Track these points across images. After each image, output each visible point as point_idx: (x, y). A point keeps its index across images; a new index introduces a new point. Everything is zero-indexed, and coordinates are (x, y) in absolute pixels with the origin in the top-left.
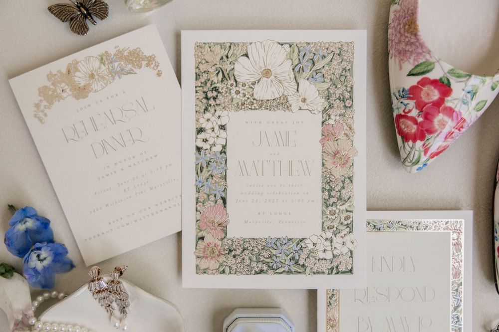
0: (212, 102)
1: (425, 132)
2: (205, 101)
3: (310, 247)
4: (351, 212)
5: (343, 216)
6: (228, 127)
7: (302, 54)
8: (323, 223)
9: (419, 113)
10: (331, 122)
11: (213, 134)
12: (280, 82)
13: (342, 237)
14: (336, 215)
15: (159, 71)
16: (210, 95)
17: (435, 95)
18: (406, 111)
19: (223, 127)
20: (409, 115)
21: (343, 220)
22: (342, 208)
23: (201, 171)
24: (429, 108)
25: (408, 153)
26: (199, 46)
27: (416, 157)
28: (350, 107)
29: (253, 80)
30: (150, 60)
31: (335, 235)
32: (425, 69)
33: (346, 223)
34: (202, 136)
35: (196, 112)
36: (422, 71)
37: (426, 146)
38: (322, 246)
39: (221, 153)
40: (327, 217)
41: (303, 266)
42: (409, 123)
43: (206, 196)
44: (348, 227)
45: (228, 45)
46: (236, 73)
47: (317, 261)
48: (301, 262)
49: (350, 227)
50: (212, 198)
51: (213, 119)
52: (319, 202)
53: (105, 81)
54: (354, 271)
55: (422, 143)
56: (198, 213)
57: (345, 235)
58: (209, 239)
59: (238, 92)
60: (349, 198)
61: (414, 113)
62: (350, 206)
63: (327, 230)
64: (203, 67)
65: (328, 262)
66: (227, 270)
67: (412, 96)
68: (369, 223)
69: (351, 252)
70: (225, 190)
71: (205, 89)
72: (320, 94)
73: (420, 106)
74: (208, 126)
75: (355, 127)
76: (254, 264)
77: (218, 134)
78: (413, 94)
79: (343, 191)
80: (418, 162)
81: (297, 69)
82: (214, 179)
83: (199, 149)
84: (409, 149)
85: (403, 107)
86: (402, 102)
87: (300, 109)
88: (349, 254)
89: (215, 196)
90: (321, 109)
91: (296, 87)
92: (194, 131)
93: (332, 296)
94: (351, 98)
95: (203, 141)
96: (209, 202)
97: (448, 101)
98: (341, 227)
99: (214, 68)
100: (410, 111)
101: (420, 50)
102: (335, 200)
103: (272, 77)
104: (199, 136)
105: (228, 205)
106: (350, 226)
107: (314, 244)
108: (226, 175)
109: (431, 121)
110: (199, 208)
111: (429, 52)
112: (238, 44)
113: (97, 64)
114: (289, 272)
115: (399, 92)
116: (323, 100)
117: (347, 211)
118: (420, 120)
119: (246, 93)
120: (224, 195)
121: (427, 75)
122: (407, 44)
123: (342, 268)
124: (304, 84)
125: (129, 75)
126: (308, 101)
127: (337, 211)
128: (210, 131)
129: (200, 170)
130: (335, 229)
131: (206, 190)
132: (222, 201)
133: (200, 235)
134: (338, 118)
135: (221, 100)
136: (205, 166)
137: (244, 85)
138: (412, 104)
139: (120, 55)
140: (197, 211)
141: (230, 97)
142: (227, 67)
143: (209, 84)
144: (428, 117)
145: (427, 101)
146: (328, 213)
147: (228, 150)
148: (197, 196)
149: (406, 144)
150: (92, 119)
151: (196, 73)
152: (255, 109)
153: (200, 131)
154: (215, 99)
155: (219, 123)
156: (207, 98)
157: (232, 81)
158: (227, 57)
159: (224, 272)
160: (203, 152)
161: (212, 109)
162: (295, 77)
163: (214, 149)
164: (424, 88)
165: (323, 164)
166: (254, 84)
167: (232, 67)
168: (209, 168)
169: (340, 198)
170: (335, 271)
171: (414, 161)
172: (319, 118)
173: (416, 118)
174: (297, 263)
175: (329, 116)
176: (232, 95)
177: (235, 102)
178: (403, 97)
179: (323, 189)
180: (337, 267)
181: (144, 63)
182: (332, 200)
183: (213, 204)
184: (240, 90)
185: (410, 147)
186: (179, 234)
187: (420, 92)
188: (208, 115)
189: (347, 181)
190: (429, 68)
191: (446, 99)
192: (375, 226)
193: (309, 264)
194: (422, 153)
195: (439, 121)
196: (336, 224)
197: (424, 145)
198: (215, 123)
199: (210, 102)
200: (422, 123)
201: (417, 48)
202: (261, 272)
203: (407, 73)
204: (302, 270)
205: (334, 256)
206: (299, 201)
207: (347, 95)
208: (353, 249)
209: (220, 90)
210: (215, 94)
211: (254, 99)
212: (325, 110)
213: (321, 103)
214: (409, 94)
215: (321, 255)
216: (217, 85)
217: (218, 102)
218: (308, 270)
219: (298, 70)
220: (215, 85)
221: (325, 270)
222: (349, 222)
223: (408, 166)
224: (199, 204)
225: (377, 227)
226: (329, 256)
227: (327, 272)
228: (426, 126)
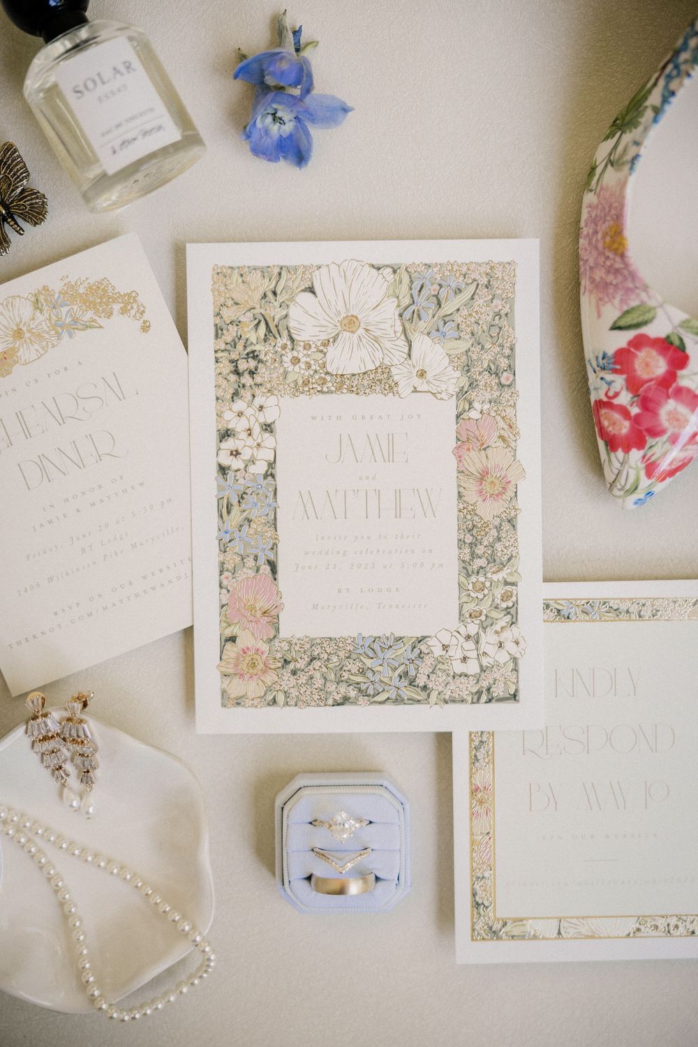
0: (247, 379)
1: (645, 433)
2: (233, 378)
3: (438, 651)
4: (513, 584)
5: (498, 592)
6: (277, 427)
7: (417, 285)
8: (461, 608)
9: (632, 398)
10: (474, 414)
11: (250, 441)
12: (376, 339)
13: (497, 632)
14: (486, 591)
15: (145, 322)
16: (242, 366)
17: (660, 366)
18: (611, 394)
19: (268, 428)
20: (616, 401)
21: (498, 601)
22: (495, 577)
23: (229, 512)
24: (649, 388)
25: (616, 472)
26: (221, 274)
27: (632, 480)
28: (509, 386)
29: (324, 337)
30: (129, 302)
31: (484, 629)
32: (640, 319)
33: (504, 605)
34: (230, 444)
35: (217, 399)
36: (635, 322)
37: (649, 459)
38: (459, 650)
39: (266, 476)
40: (469, 595)
41: (425, 688)
42: (617, 416)
43: (238, 559)
44: (509, 613)
45: (276, 271)
46: (292, 324)
47: (450, 679)
48: (421, 681)
49: (512, 613)
50: (250, 562)
51: (249, 412)
52: (455, 566)
53: (44, 344)
54: (521, 696)
55: (642, 453)
56: (224, 591)
57: (502, 628)
58: (245, 640)
59: (295, 361)
60: (509, 559)
61: (624, 398)
62: (511, 574)
63: (469, 620)
64: (228, 314)
65: (472, 681)
66: (281, 698)
67: (618, 367)
68: (548, 606)
69: (515, 660)
70: (274, 547)
71: (234, 356)
72: (451, 361)
73: (634, 385)
74: (239, 425)
75: (521, 424)
76: (331, 687)
77: (259, 441)
78: (621, 364)
79: (498, 546)
80: (636, 488)
81: (407, 315)
82: (254, 526)
83: (223, 470)
84: (618, 465)
85: (605, 387)
86: (602, 379)
87: (415, 391)
88: (511, 665)
89: (256, 558)
90: (453, 389)
91: (406, 350)
92: (214, 436)
93: (481, 743)
94: (511, 368)
95: (232, 454)
96: (245, 570)
97: (683, 376)
98: (494, 614)
99: (250, 315)
100: (616, 395)
101: (630, 285)
102: (481, 562)
103: (361, 331)
104: (224, 445)
105: (280, 575)
106: (513, 611)
107: (445, 647)
108: (275, 518)
109: (655, 414)
110: (225, 583)
111: (645, 288)
112: (296, 269)
113: (26, 310)
114: (398, 701)
115: (597, 357)
116: (458, 374)
117: (506, 583)
118: (635, 410)
119: (312, 362)
120: (272, 557)
121: (644, 330)
122: (608, 272)
123: (498, 691)
124: (422, 344)
125: (89, 331)
126: (429, 376)
127: (488, 584)
128: (244, 435)
129: (225, 509)
130: (483, 618)
131: (237, 547)
132: (268, 568)
133: (228, 633)
134: (487, 406)
135: (263, 374)
136: (235, 501)
137: (307, 346)
138: (619, 381)
139: (70, 292)
140: (221, 587)
141: (282, 370)
142: (275, 313)
143: (240, 347)
144: (648, 405)
145: (645, 376)
146: (470, 587)
147: (279, 470)
148: (221, 559)
149: (612, 455)
150: (19, 416)
151: (216, 325)
152: (330, 392)
153: (225, 434)
154: (252, 373)
155: (262, 420)
156: (237, 372)
157: (285, 340)
158: (275, 293)
159: (274, 701)
160: (231, 474)
161: (247, 394)
162: (404, 330)
163: (252, 469)
164: (638, 353)
165: (460, 496)
166: (326, 344)
167: (284, 313)
168: (243, 506)
169: (492, 560)
170: (484, 698)
171: (628, 487)
172: (451, 407)
173: (628, 407)
174: (412, 683)
175: (470, 404)
176: (285, 365)
177: (290, 378)
178: (603, 369)
179: (461, 542)
180: (488, 690)
181: (117, 307)
182: (479, 562)
183: (251, 573)
184: (300, 356)
185: (619, 461)
186: (188, 633)
187: (633, 362)
188: (239, 405)
189: (506, 526)
190: (647, 317)
191: (680, 373)
192: (559, 611)
193: (436, 684)
194: (643, 473)
195: (669, 413)
196: (485, 607)
197: (644, 457)
198: (253, 420)
199: (243, 381)
200: (637, 416)
201: (625, 279)
202: (345, 700)
203: (610, 324)
204: (423, 695)
205: (483, 670)
206: (415, 565)
207: (504, 363)
208: (518, 655)
209: (262, 357)
210: (252, 364)
211: (327, 373)
212: (462, 393)
213: (454, 380)
214: (615, 363)
215: (458, 667)
216: (257, 348)
217: (258, 379)
218: (434, 695)
219: (409, 316)
220: (253, 348)
221: (465, 694)
222: (510, 604)
223: (619, 497)
224: (226, 574)
225: (562, 613)
226: (472, 668)
227: (469, 699)
228: (646, 423)
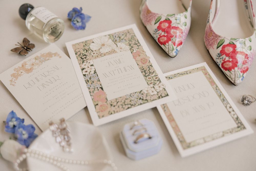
0: (85, 59)
1: (170, 38)
2: (82, 60)
3: (146, 92)
4: (157, 76)
5: (154, 78)
6: (94, 64)
7: (114, 36)
8: (147, 83)
9: (164, 33)
10: (135, 51)
11: (89, 69)
12: (109, 46)
13: (157, 85)
14: (151, 78)
15: (60, 56)
16: (83, 57)
17: (167, 25)
19: (92, 65)
20: (161, 35)
21: (155, 79)
22: (152, 76)
23: (88, 82)
24: (167, 29)
26: (73, 45)
27: (172, 48)
28: (140, 45)
29: (99, 48)
30: (55, 54)
31: (154, 85)
32: (159, 19)
33: (157, 80)
34: (85, 70)
35: (79, 64)
36: (158, 20)
37: (173, 42)
38: (151, 90)
39: (94, 73)
40: (148, 80)
41: (146, 100)
42: (163, 38)
43: (93, 90)
44: (158, 81)
45: (85, 42)
46: (91, 49)
47: (151, 96)
48: (145, 99)
49: (159, 81)
50: (96, 89)
51: (87, 64)
52: (142, 77)
53: (39, 65)
54: (169, 94)
55: (171, 41)
56: (92, 96)
57: (158, 84)
58: (100, 103)
59: (94, 53)
60: (154, 72)
62: (155, 74)
63: (150, 84)
64: (77, 51)
65: (157, 95)
66: (113, 112)
67: (159, 29)
68: (166, 77)
69: (164, 89)
70: (101, 85)
71: (81, 56)
72: (126, 45)
73: (163, 30)
74: (86, 67)
75: (145, 50)
76: (124, 106)
77: (91, 68)
79: (150, 70)
80: (173, 49)
81: (114, 41)
82: (95, 82)
83: (84, 75)
84: (168, 46)
85: (158, 34)
86: (157, 34)
87: (121, 51)
88: (164, 90)
89: (97, 88)
90: (129, 49)
91: (116, 46)
92: (81, 70)
93: (164, 107)
94: (139, 43)
95: (85, 72)
96: (96, 91)
97: (172, 25)
98: (155, 82)
99: (82, 49)
101: (154, 16)
102: (148, 74)
103: (106, 46)
104: (83, 71)
105: (104, 89)
106: (159, 80)
107: (147, 91)
108: (99, 80)
109: (170, 33)
110: (92, 95)
111: (157, 14)
112: (89, 40)
113: (34, 60)
114: (141, 104)
115: (154, 31)
116: (128, 46)
117: (155, 76)
118: (166, 35)
119: (97, 53)
120: (101, 87)
121: (161, 21)
122: (150, 17)
123: (163, 95)
124: (119, 44)
125: (48, 60)
126: (123, 48)
127: (151, 77)
128: (87, 68)
129: (87, 82)
130: (153, 83)
131: (92, 87)
132: (101, 89)
133: (96, 104)
134: (137, 50)
135: (88, 57)
136: (89, 79)
137: (95, 51)
138: (160, 32)
139: (43, 55)
140: (91, 95)
141: (91, 56)
142: (87, 48)
143: (81, 54)
144: (167, 32)
145: (165, 28)
146: (148, 79)
147: (97, 71)
148: (89, 91)
149: (166, 46)
150: (36, 78)
151: (75, 53)
152: (103, 56)
153: (83, 69)
154: (85, 58)
155: (90, 65)
156: (82, 59)
157: (91, 51)
158: (86, 45)
159: (111, 114)
160: (87, 76)
161: (86, 62)
162: (115, 43)
163: (91, 73)
164: (161, 25)
165: (138, 65)
166: (99, 49)
167: (89, 47)
168: (91, 80)
169: (150, 73)
170: (161, 97)
171: (172, 49)
172: (130, 52)
173: (164, 35)
174: (143, 99)
175: (133, 50)
176: (92, 55)
177: (94, 57)
178: (156, 32)
179: (142, 72)
180: (161, 95)
181: (53, 56)
182: (147, 75)
183: (97, 91)
184: (95, 52)
186: (86, 108)
187: (161, 27)
188: (84, 64)
189: (150, 67)
190: (160, 18)
191: (171, 24)
192: (169, 78)
193: (148, 98)
194: (173, 45)
195: (173, 32)
196: (153, 82)
197: (172, 42)
198: (88, 65)
199: (84, 60)
200: (167, 35)
201: (153, 15)
202: (128, 108)
203: (154, 24)
204: (146, 101)
205: (158, 92)
206: (134, 78)
207: (137, 43)
208: (164, 88)
209: (87, 55)
210: (85, 57)
211: (101, 54)
212: (130, 49)
213: (128, 47)
214: (158, 29)
215: (152, 94)
216: (85, 54)
217: (87, 58)
218: (149, 101)
220: (84, 54)
221: (156, 98)
222: (158, 79)
223: (171, 53)
224: (91, 93)
225: (170, 78)
226: (156, 93)
227: (157, 99)
228: (169, 36)
